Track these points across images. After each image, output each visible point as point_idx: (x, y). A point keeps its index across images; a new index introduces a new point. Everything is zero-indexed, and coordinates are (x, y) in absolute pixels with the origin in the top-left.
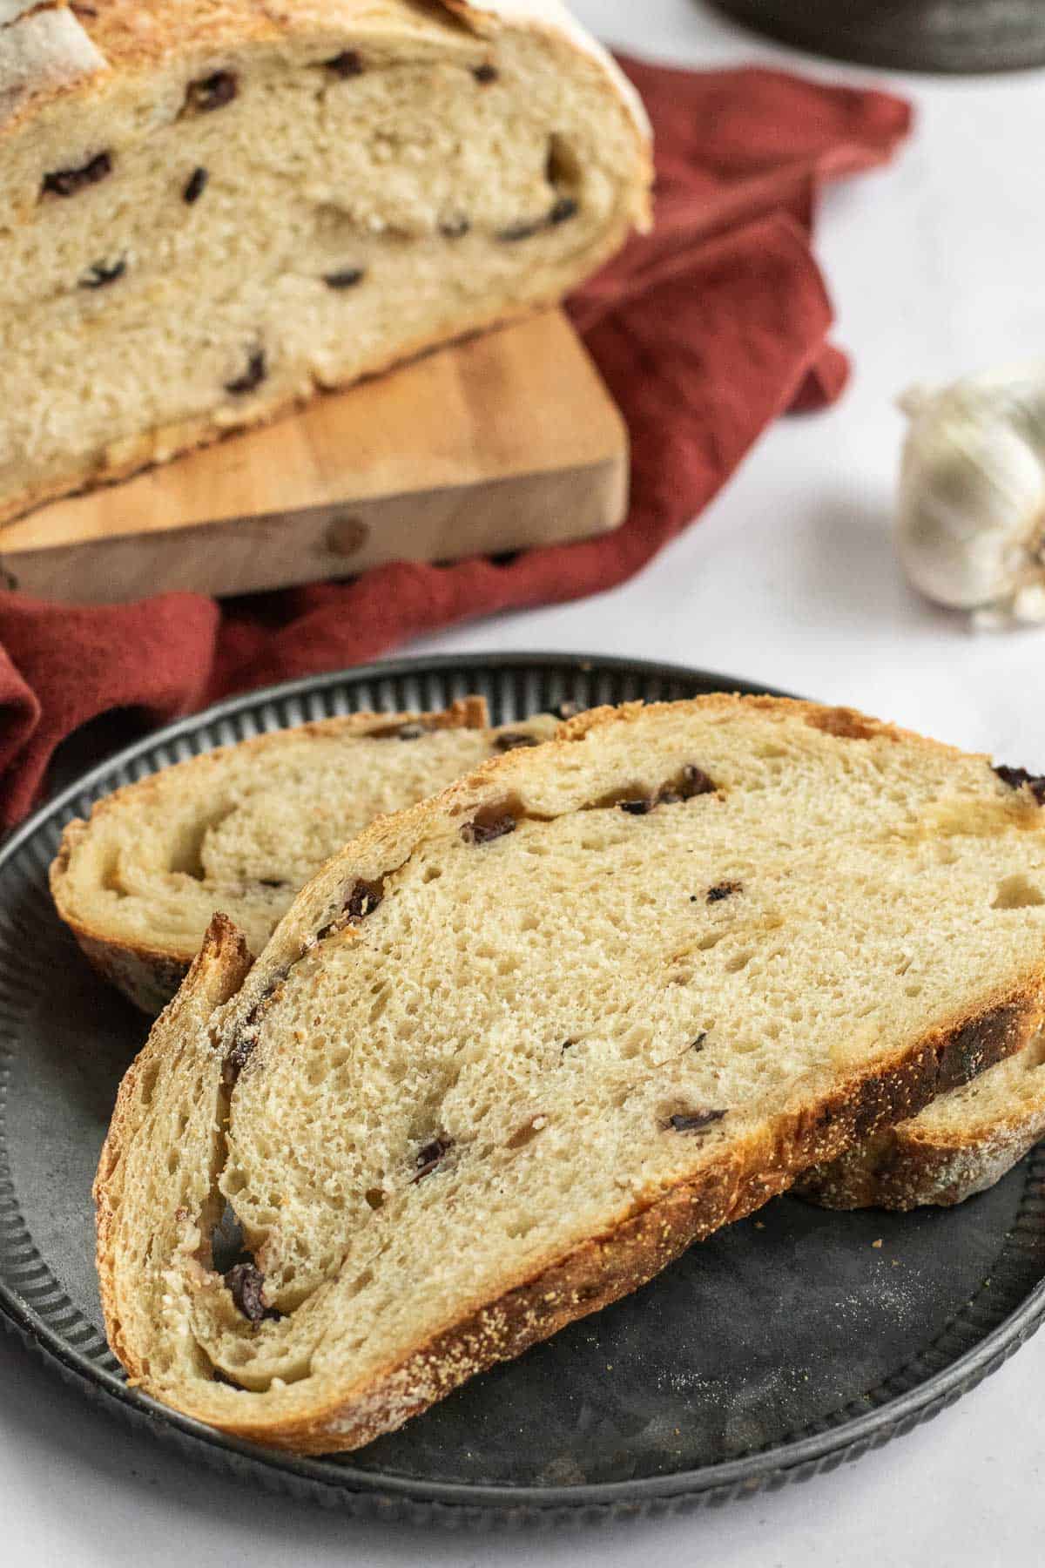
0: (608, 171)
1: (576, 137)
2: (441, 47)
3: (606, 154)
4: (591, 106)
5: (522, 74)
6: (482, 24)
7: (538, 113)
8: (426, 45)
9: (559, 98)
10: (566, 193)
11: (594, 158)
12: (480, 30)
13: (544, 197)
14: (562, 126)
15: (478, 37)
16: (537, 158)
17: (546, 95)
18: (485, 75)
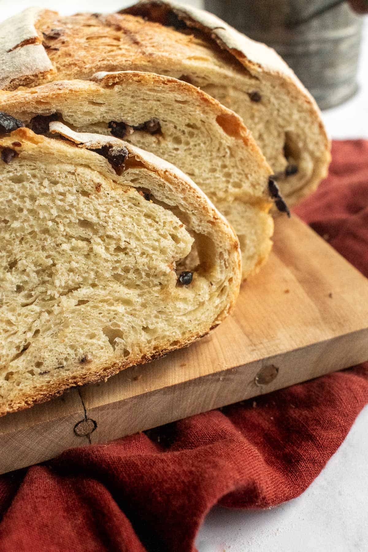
0: (312, 154)
1: (298, 136)
2: (232, 80)
3: (311, 146)
4: (306, 121)
5: (273, 100)
6: (254, 70)
7: (281, 121)
8: (226, 77)
9: (290, 115)
10: (293, 162)
11: (306, 148)
12: (253, 73)
13: (283, 163)
14: (291, 128)
15: (251, 77)
16: (280, 144)
17: (285, 112)
18: (255, 98)
